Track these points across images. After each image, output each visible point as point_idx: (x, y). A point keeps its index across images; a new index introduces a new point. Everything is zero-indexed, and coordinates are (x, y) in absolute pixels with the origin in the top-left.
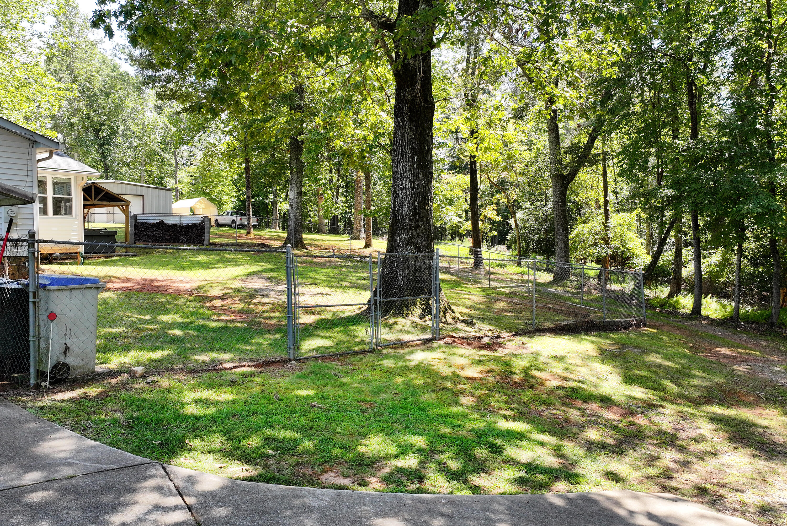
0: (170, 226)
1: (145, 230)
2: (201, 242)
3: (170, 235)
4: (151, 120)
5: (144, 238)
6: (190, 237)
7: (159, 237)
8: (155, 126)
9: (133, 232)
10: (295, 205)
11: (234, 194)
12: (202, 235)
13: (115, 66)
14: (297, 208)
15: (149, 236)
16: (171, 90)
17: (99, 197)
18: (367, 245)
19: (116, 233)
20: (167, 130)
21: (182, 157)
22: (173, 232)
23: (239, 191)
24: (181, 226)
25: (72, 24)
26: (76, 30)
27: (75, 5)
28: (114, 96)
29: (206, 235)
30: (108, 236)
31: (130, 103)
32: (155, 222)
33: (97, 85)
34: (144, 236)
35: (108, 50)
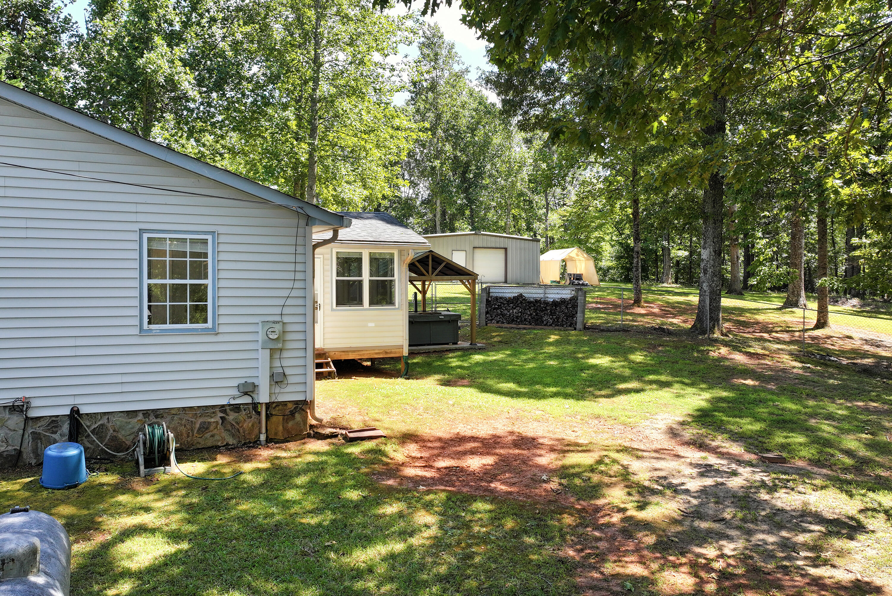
0: (530, 302)
1: (500, 307)
2: (573, 325)
3: (531, 314)
4: (518, 156)
5: (498, 318)
6: (558, 318)
7: (517, 317)
8: (522, 164)
9: (484, 310)
10: (710, 271)
11: (614, 238)
12: (573, 316)
13: (481, 98)
14: (714, 274)
15: (503, 315)
16: (537, 117)
17: (438, 270)
18: (821, 323)
19: (459, 316)
20: (536, 167)
21: (554, 196)
22: (535, 310)
23: (621, 234)
24: (546, 303)
25: (436, 54)
26: (440, 62)
27: (439, 35)
28: (480, 133)
29: (579, 315)
30: (449, 322)
31: (497, 140)
32: (511, 295)
33: (463, 122)
34: (498, 315)
35: (473, 80)
